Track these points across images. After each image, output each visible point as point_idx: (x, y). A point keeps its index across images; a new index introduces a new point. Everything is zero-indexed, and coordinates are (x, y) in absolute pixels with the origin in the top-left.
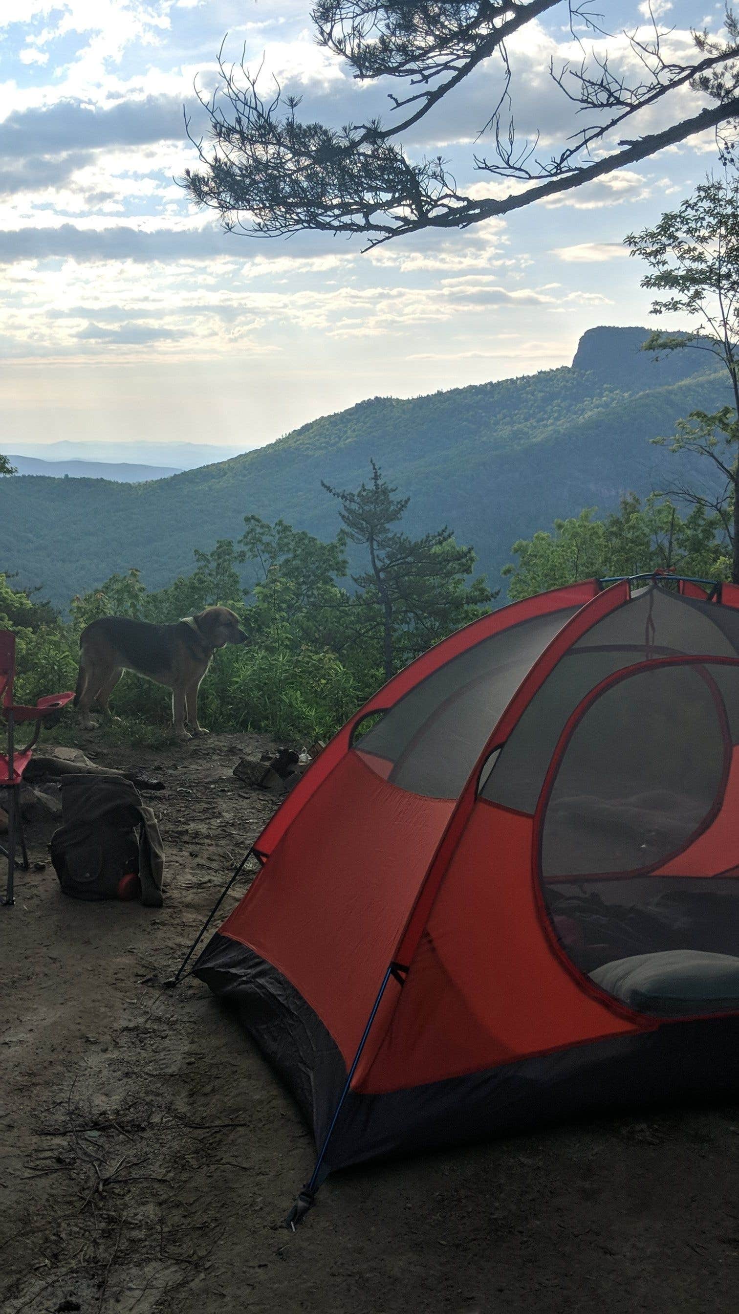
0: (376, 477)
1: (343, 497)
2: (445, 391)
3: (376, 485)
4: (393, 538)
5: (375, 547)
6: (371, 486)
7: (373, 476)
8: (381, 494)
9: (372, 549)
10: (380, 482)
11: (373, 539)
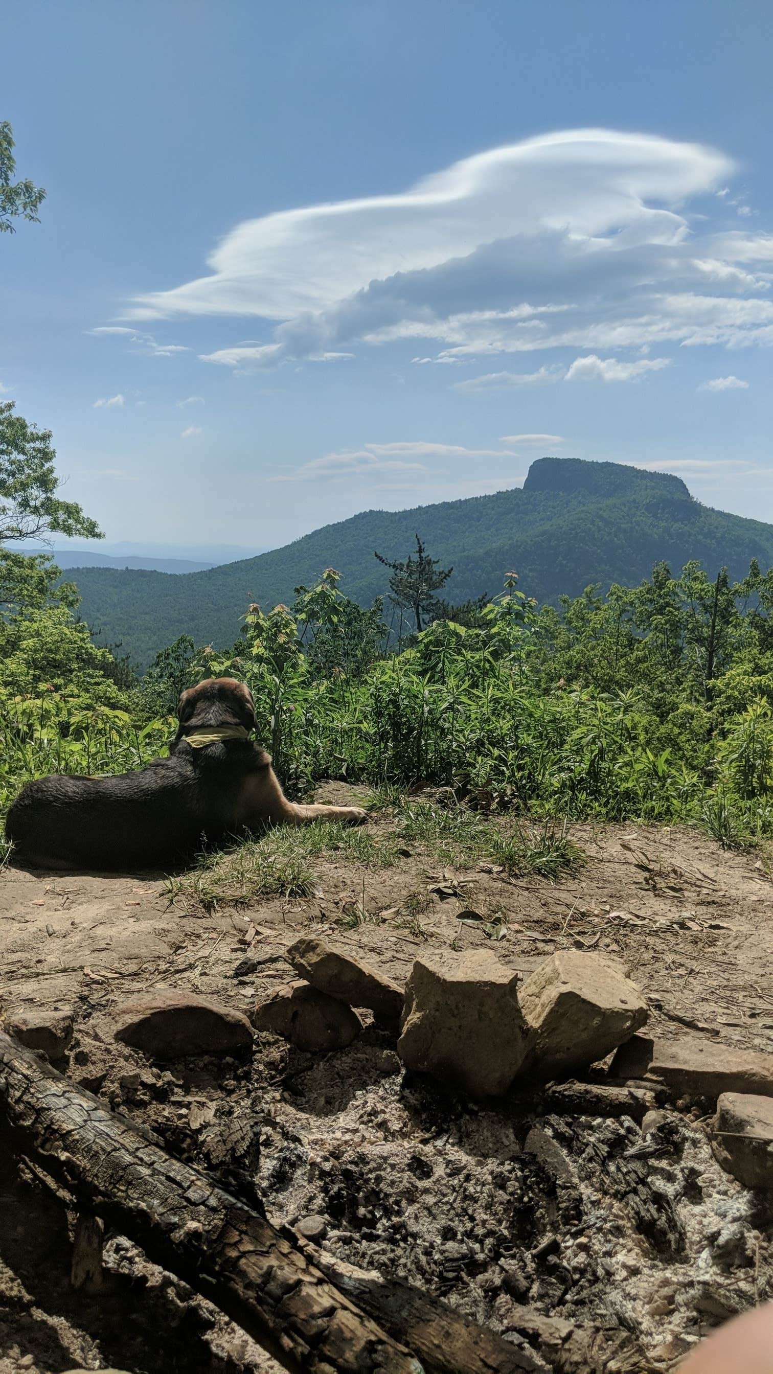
0: (421, 550)
1: (394, 566)
2: (424, 506)
3: (421, 557)
4: (436, 604)
5: (421, 611)
6: (415, 558)
7: (417, 549)
8: (424, 565)
9: (418, 614)
10: (423, 554)
11: (418, 605)
